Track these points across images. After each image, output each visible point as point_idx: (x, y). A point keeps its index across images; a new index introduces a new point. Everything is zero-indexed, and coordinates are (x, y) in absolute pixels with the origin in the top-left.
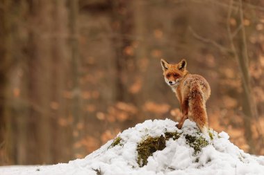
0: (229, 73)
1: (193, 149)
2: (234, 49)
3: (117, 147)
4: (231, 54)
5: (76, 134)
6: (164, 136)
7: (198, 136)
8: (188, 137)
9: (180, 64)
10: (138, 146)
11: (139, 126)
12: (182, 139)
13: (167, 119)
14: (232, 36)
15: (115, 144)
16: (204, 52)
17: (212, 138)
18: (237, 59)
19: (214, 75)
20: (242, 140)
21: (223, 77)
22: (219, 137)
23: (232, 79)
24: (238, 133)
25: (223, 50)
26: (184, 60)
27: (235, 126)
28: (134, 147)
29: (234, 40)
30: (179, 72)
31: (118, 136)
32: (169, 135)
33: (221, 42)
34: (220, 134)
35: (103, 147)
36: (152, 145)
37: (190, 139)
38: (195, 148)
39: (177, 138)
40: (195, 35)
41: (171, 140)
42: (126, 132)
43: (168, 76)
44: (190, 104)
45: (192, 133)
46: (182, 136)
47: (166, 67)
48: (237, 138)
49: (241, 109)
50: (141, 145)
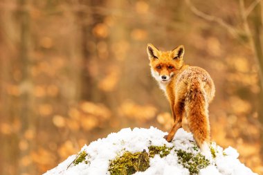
0: (241, 64)
1: (187, 171)
2: (247, 30)
3: (82, 165)
4: (244, 38)
5: (23, 146)
6: (147, 151)
7: (195, 152)
8: (180, 154)
9: (176, 52)
10: (111, 165)
11: (112, 136)
12: (172, 156)
13: (152, 127)
14: (245, 13)
15: (77, 162)
16: (206, 34)
17: (214, 156)
18: (251, 46)
19: (219, 66)
20: (256, 159)
21: (232, 70)
22: (224, 155)
23: (245, 73)
24: (251, 150)
25: (233, 31)
26: (181, 46)
27: (247, 139)
28: (106, 166)
29: (249, 18)
30: (173, 63)
31: (82, 150)
32: (155, 150)
33: (230, 21)
34: (226, 151)
35: (62, 166)
36: (130, 163)
37: (183, 157)
38: (190, 169)
39: (166, 154)
40: (194, 10)
41: (157, 156)
42: (94, 144)
43: (159, 68)
44: (187, 108)
45: (186, 148)
46: (172, 152)
47: (155, 54)
48: (250, 157)
49: (256, 115)
50: (115, 163)
